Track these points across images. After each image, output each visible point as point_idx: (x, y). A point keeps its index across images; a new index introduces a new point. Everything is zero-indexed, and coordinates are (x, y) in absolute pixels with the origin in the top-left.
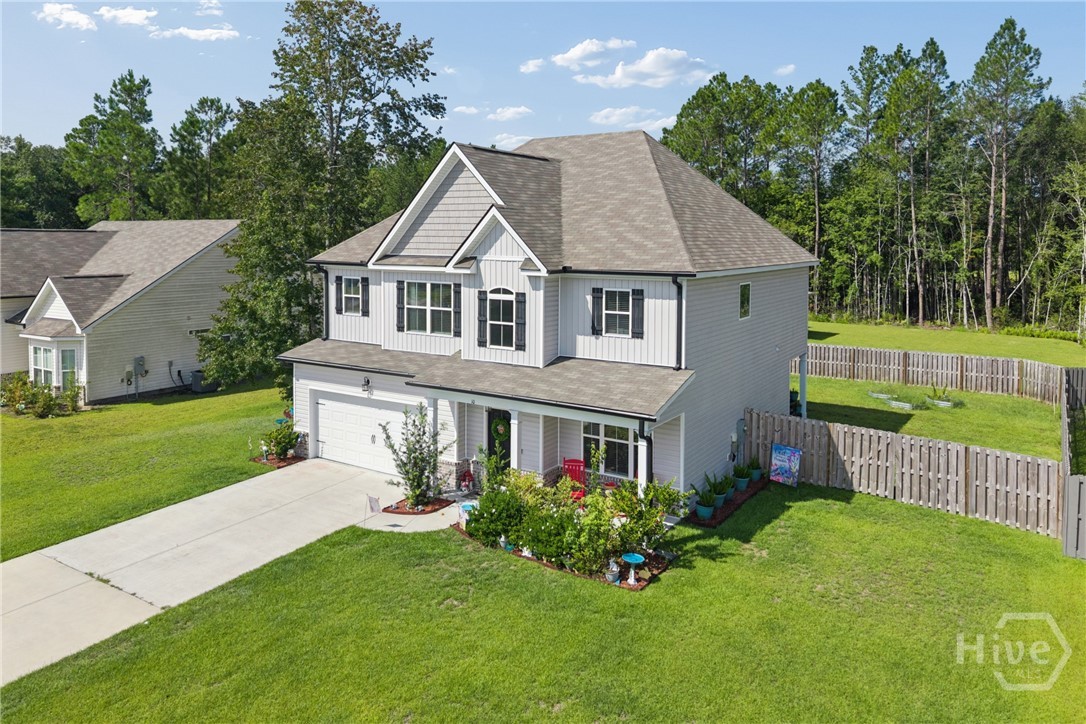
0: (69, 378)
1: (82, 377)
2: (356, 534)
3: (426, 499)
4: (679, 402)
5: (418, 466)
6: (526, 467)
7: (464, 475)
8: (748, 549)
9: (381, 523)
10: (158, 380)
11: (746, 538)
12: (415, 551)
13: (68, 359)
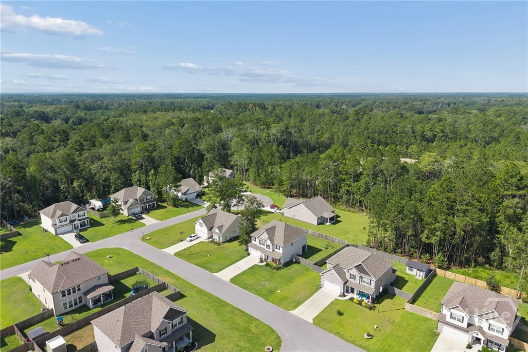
0: (219, 240)
1: (221, 240)
2: (256, 265)
3: (262, 262)
4: (282, 256)
5: (261, 259)
6: (270, 260)
7: (265, 259)
8: (286, 268)
9: (258, 264)
10: (228, 239)
11: (286, 267)
12: (261, 266)
13: (219, 237)
